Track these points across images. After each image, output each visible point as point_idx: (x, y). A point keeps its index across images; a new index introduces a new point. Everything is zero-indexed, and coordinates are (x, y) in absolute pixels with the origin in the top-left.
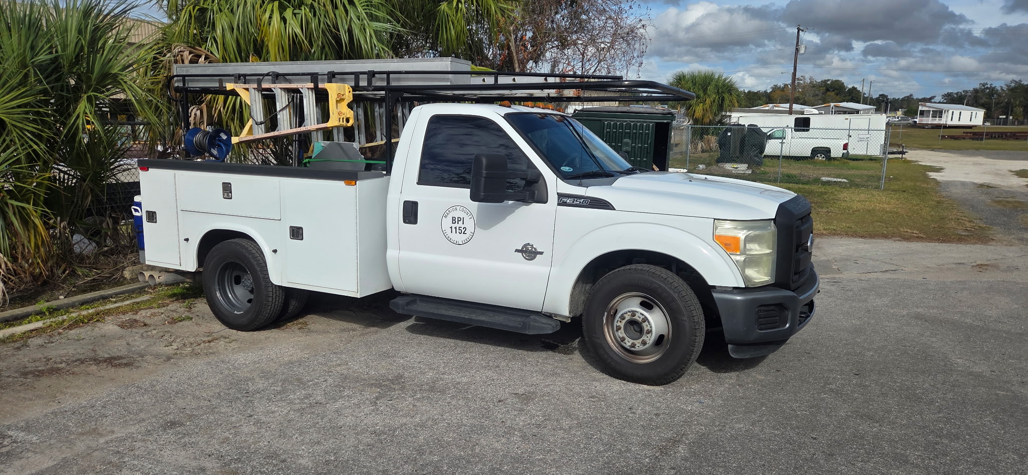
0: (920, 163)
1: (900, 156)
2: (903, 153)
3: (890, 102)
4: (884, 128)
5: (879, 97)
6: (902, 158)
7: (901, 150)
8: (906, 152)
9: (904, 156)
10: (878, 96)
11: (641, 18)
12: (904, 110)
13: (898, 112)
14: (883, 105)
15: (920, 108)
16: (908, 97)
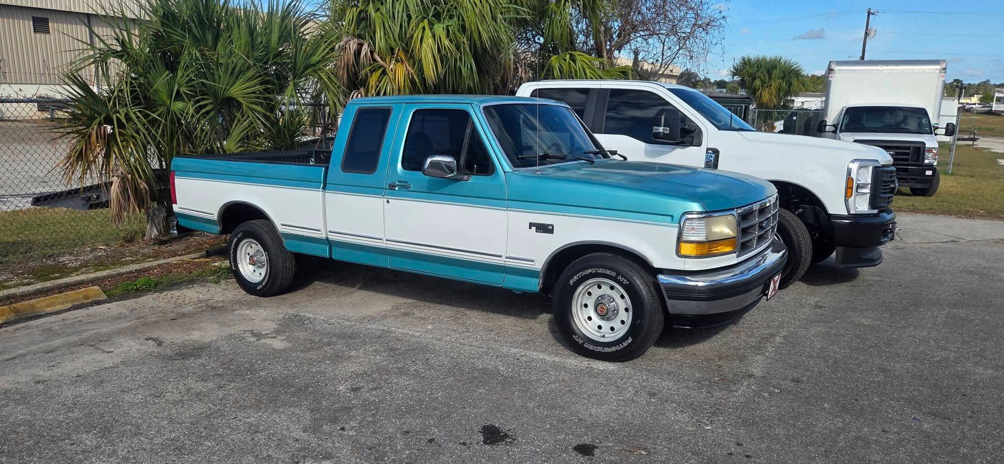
0: (992, 151)
1: (971, 143)
2: (974, 140)
3: (965, 88)
4: (956, 114)
5: (953, 83)
6: (973, 145)
7: (972, 136)
8: (978, 139)
9: (975, 143)
10: (952, 81)
11: (721, 9)
12: (980, 96)
13: (972, 98)
14: (958, 90)
15: (997, 95)
16: (984, 82)
